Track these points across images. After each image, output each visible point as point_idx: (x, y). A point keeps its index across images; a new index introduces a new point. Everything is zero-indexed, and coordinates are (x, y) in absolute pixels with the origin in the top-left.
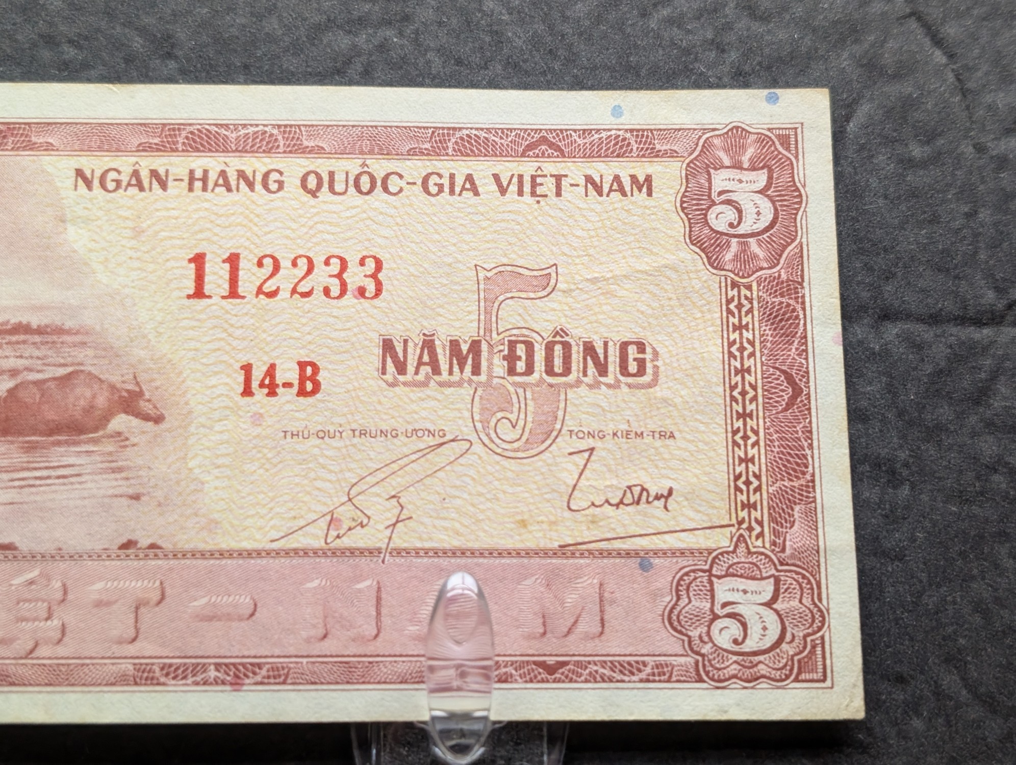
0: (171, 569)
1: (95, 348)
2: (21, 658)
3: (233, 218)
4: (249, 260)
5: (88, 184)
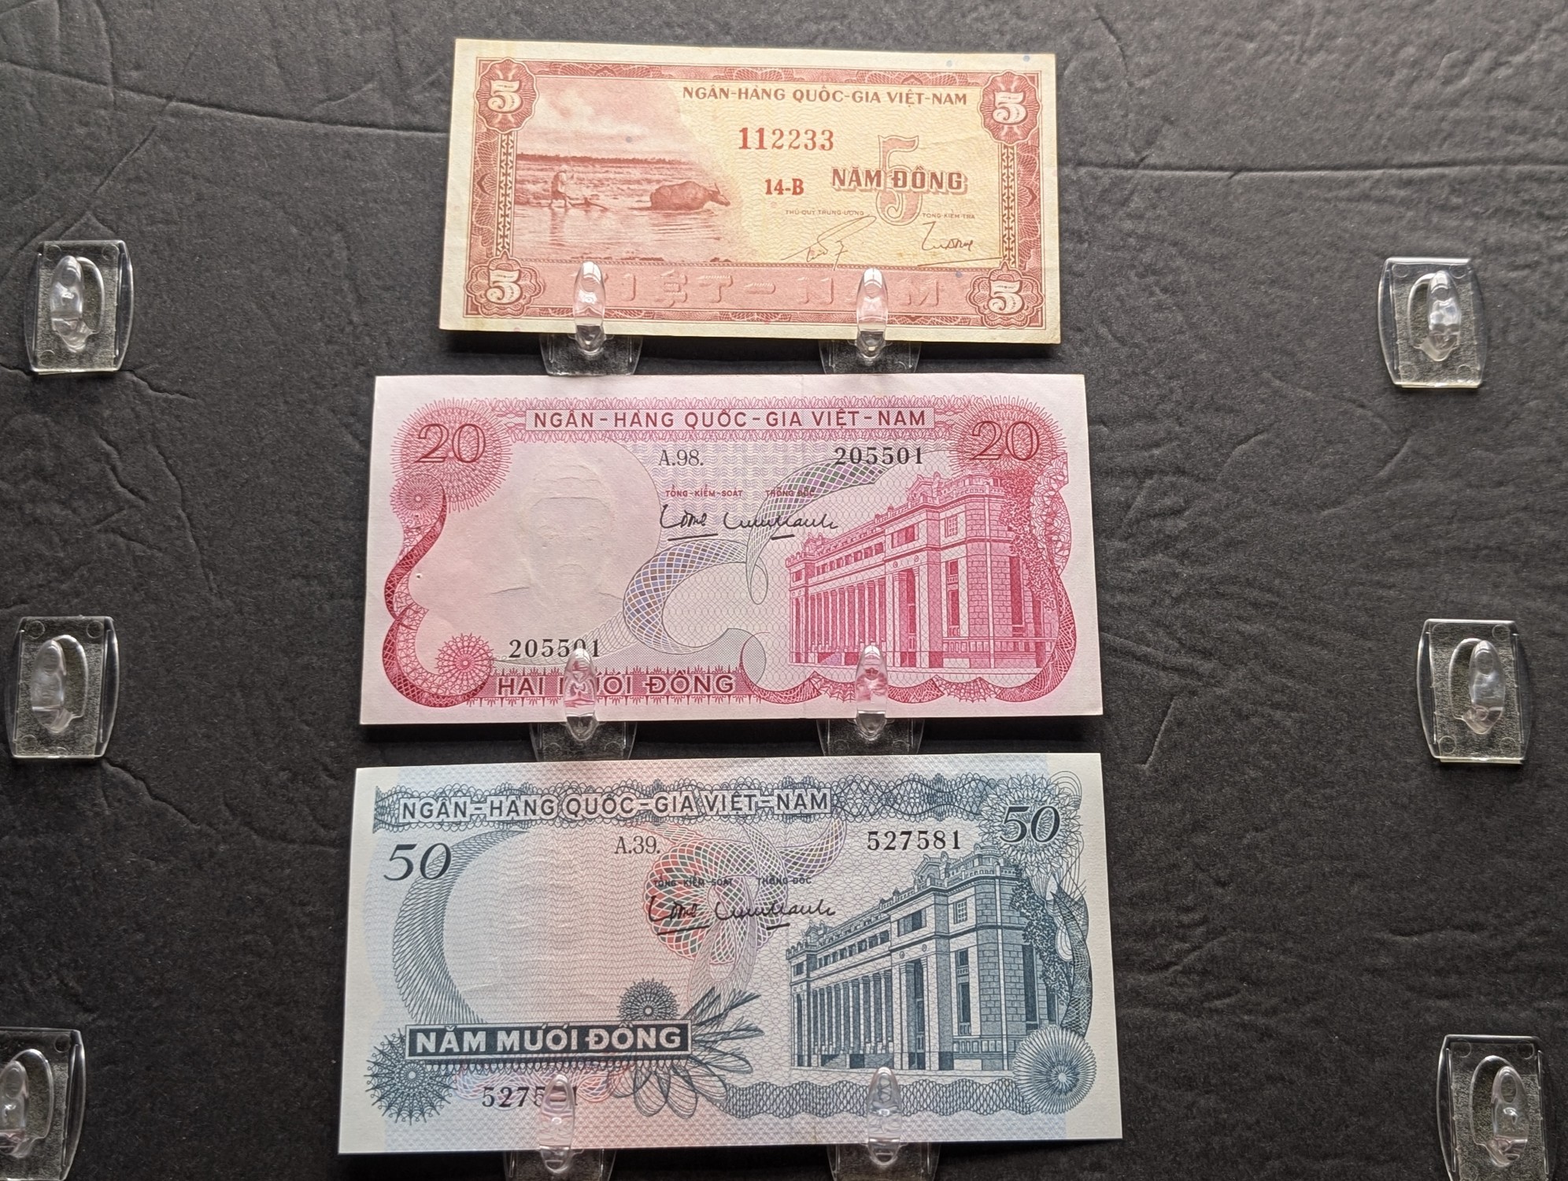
0: (735, 271)
2: (667, 308)
3: (760, 112)
4: (768, 131)
5: (690, 94)
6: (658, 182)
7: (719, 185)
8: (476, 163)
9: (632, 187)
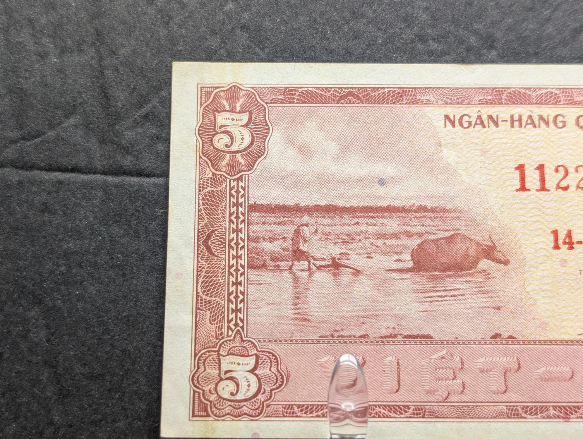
0: (522, 351)
1: (465, 221)
2: (441, 402)
3: (538, 144)
4: (550, 169)
5: (453, 124)
6: (420, 235)
7: (494, 238)
8: (200, 218)
9: (388, 242)
